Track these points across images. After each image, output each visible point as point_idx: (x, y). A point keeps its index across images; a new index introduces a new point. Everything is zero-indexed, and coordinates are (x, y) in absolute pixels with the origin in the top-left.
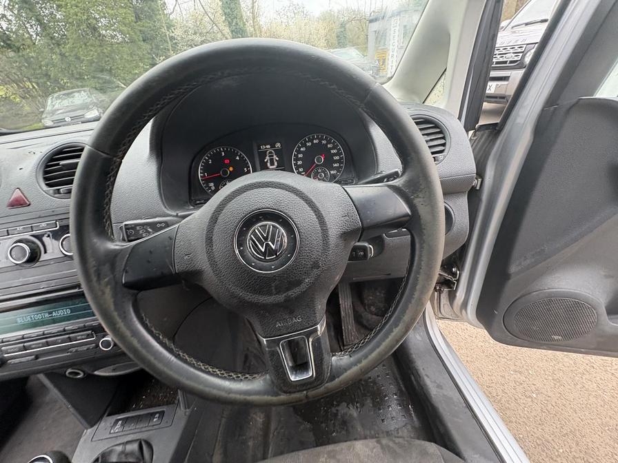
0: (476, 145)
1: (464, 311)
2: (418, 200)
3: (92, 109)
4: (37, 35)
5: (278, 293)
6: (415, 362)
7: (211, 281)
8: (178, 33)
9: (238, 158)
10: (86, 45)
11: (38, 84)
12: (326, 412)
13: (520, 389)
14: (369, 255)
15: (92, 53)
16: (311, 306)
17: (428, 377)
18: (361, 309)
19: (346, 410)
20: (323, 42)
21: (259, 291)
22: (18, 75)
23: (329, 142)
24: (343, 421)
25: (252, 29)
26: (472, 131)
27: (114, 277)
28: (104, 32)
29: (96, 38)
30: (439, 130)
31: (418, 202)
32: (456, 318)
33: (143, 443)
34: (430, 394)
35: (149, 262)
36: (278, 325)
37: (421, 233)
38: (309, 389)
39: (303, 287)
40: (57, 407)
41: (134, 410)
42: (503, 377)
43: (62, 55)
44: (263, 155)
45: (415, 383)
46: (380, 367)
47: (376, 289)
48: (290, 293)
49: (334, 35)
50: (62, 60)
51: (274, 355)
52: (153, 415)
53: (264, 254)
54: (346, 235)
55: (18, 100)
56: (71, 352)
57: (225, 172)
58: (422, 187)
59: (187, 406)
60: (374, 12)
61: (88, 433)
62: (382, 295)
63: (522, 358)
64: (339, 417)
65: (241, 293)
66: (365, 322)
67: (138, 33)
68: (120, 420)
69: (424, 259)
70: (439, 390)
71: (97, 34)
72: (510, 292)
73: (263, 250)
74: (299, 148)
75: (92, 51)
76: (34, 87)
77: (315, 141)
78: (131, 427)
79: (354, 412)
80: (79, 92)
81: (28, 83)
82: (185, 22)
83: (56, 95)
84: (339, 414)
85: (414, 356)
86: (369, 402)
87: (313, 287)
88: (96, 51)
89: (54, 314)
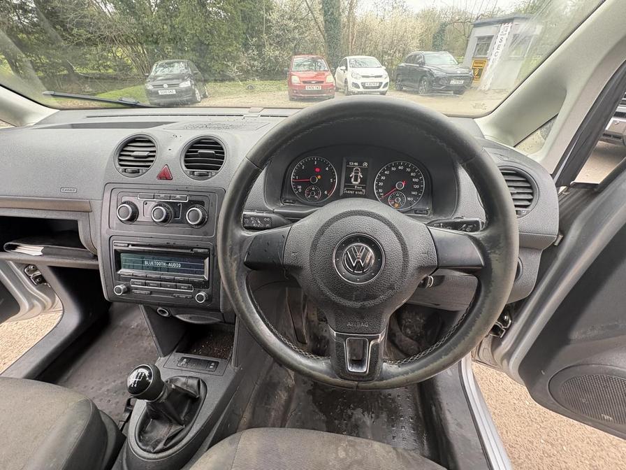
0: (565, 201)
1: (505, 362)
2: (495, 255)
3: (186, 80)
4: (156, 5)
5: (356, 300)
6: (439, 395)
7: (307, 276)
8: (274, 16)
9: (327, 169)
10: (192, 19)
11: (147, 50)
12: (342, 411)
13: (547, 461)
14: (428, 285)
15: (196, 27)
16: (379, 318)
17: (450, 412)
18: (396, 328)
19: (360, 416)
20: (416, 42)
21: (343, 296)
22: (134, 40)
23: (413, 171)
24: (356, 425)
25: (346, 20)
26: (564, 187)
27: (240, 256)
28: (211, 9)
29: (203, 14)
30: (529, 185)
31: (494, 257)
32: (494, 365)
33: (201, 382)
34: (447, 429)
35: (266, 251)
36: (349, 324)
37: (489, 283)
38: (361, 381)
39: (377, 301)
40: (127, 332)
41: (195, 354)
42: (531, 442)
43: (172, 27)
44: (350, 170)
45: (434, 413)
46: (403, 389)
47: (416, 314)
48: (366, 303)
49: (430, 36)
50: (171, 31)
51: (340, 346)
52: (209, 362)
53: (354, 268)
54: (421, 269)
55: (130, 62)
56: (174, 296)
57: (314, 179)
58: (501, 245)
59: (237, 364)
60: (482, 15)
61: (161, 361)
62: (422, 321)
63: (558, 431)
64: (353, 420)
65: (329, 293)
66: (397, 341)
67: (239, 11)
68: (185, 358)
69: (487, 306)
70: (459, 429)
71: (204, 10)
72: (564, 358)
73: (354, 265)
74: (384, 170)
75: (196, 25)
76: (144, 52)
77: (400, 168)
78: (192, 367)
79: (368, 420)
80: (178, 62)
81: (140, 48)
82: (283, 6)
83: (160, 63)
84: (354, 417)
85: (440, 389)
86: (384, 416)
87: (384, 304)
88: (200, 26)
89: (169, 265)
